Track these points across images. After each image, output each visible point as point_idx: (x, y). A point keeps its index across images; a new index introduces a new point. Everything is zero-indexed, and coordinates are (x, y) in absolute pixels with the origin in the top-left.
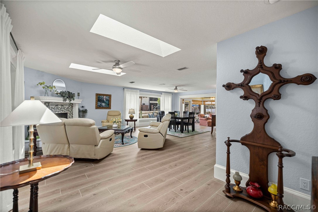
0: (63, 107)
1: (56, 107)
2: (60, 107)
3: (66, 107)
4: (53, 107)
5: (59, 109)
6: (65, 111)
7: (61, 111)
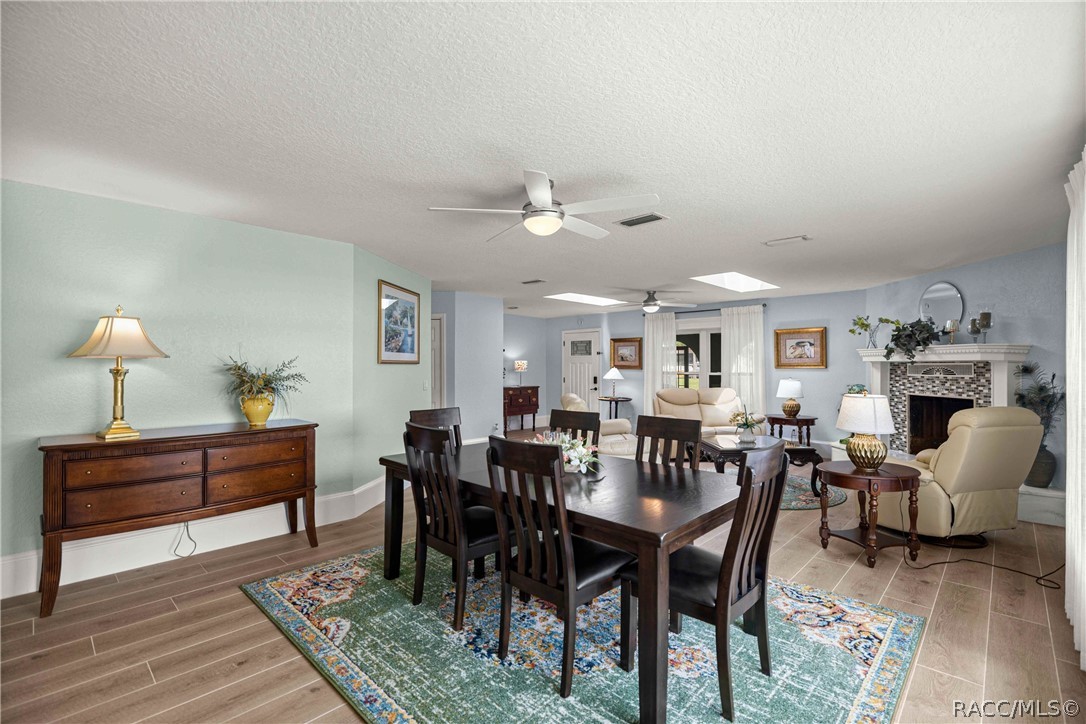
0: (950, 377)
1: (926, 376)
2: (942, 376)
3: (967, 377)
4: (919, 376)
5: (937, 382)
6: (960, 390)
7: (946, 392)
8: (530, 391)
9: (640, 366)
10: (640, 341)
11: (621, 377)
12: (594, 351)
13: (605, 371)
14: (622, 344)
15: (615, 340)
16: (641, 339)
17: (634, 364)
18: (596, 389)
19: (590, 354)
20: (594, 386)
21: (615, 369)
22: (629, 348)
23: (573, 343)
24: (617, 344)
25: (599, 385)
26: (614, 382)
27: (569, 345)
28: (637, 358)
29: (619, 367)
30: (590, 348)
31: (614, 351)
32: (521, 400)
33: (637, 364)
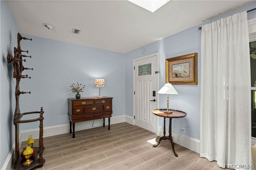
8: (103, 102)
9: (195, 81)
10: (195, 57)
11: (175, 93)
12: (153, 72)
13: (161, 86)
14: (175, 62)
15: (169, 60)
16: (196, 54)
17: (187, 80)
18: (154, 100)
19: (150, 74)
20: (153, 98)
21: (170, 85)
22: (183, 65)
23: (140, 67)
24: (171, 63)
25: (157, 98)
26: (168, 96)
27: (137, 69)
28: (192, 74)
29: (173, 83)
30: (151, 69)
31: (169, 69)
32: (94, 109)
33: (192, 78)
